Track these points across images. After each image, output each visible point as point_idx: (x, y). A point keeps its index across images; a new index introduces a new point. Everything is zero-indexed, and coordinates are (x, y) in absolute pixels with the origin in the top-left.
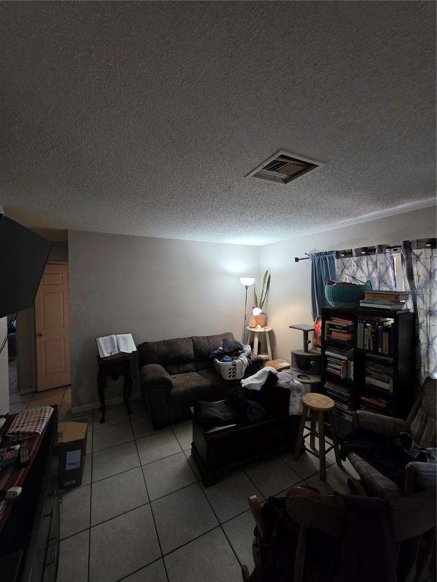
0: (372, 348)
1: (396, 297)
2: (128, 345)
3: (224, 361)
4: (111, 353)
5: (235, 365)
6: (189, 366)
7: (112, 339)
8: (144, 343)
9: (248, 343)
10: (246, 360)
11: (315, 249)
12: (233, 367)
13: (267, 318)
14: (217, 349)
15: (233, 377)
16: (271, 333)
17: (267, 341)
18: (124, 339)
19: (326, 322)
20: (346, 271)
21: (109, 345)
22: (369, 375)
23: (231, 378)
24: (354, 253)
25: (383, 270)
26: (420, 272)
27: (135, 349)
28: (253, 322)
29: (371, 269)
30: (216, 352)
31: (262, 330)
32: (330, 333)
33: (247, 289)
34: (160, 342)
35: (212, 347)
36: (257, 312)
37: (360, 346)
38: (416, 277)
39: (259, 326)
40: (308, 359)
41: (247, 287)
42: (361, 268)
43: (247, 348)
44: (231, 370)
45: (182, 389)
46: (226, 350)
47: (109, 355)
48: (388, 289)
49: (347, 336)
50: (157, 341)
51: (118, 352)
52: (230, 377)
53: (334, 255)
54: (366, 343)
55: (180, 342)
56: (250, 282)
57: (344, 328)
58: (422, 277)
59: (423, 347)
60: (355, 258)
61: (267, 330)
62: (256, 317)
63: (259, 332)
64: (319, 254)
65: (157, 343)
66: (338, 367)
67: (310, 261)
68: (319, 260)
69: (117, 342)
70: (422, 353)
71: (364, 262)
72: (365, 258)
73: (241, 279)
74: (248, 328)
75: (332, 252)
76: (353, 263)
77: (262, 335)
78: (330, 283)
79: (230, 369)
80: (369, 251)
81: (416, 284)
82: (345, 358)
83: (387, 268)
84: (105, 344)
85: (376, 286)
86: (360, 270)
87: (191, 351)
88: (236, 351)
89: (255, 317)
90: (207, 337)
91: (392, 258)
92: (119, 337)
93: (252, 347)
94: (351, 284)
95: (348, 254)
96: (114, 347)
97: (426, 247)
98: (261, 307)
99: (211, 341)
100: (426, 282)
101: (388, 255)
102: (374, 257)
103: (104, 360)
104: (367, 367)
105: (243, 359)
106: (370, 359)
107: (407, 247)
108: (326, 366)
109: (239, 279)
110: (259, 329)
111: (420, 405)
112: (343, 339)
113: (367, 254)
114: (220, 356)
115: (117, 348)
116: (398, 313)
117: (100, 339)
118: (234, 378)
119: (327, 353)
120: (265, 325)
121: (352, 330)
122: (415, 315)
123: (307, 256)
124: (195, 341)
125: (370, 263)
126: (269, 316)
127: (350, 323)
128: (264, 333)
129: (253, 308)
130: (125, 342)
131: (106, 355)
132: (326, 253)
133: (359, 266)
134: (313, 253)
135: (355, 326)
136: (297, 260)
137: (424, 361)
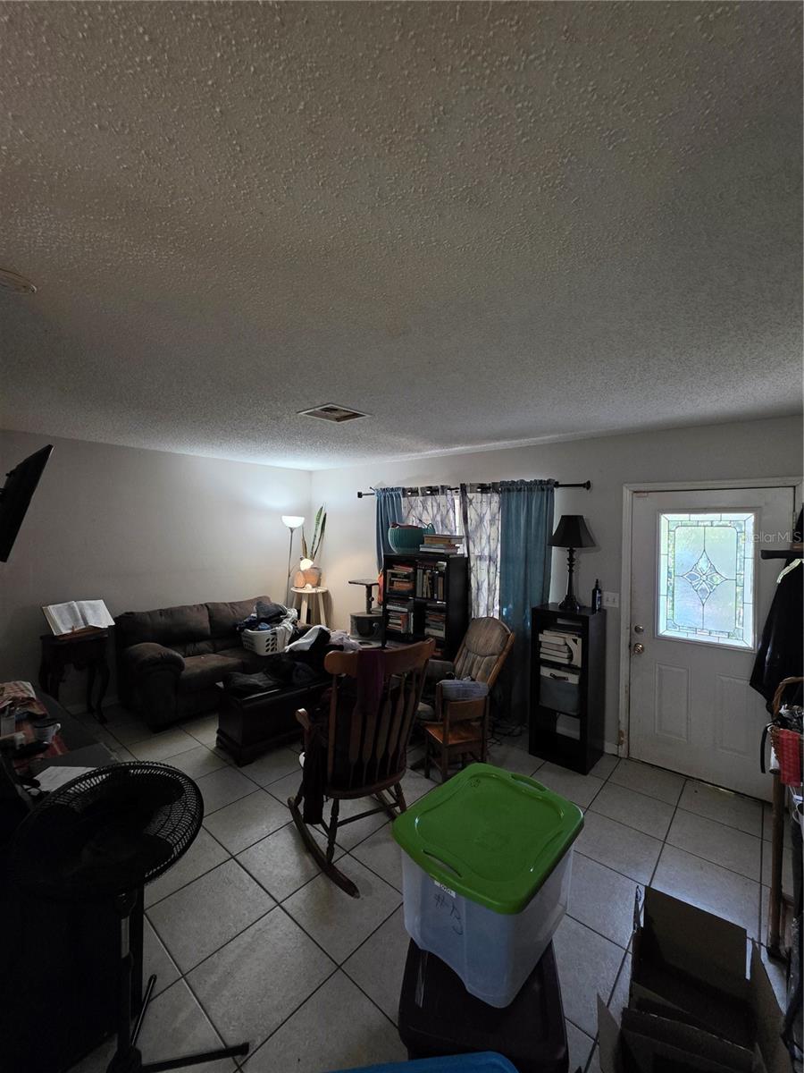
0: (429, 596)
1: (449, 541)
2: (101, 617)
3: (259, 630)
4: (73, 628)
5: (275, 634)
6: (203, 645)
7: (71, 609)
8: (127, 613)
9: (294, 606)
10: (291, 627)
11: (381, 483)
12: (273, 636)
13: (320, 575)
14: (249, 616)
15: (272, 650)
16: (326, 595)
17: (320, 604)
18: (93, 607)
19: (388, 571)
20: (413, 512)
21: (67, 616)
22: (428, 625)
23: (270, 653)
24: (419, 491)
25: (445, 513)
26: (472, 517)
27: (113, 623)
28: (300, 580)
29: (435, 512)
30: (247, 620)
31: (314, 591)
32: (392, 583)
33: (292, 532)
34: (154, 612)
35: (238, 617)
36: (306, 564)
37: (419, 595)
38: (469, 521)
39: (309, 586)
40: (371, 621)
41: (292, 530)
42: (427, 510)
43: (293, 613)
44: (270, 642)
45: (198, 671)
46: (262, 616)
47: (70, 631)
48: (449, 534)
49: (408, 585)
50: (148, 610)
51: (84, 627)
52: (267, 650)
53: (400, 492)
54: (425, 590)
55: (188, 611)
56: (296, 522)
57: (406, 577)
58: (473, 521)
59: (474, 590)
60: (421, 498)
61: (319, 591)
62: (305, 573)
63: (309, 594)
64: (384, 490)
65: (149, 613)
66: (399, 622)
67: (375, 498)
68: (385, 497)
69: (81, 611)
70: (473, 598)
71: (429, 503)
72: (430, 498)
73: (283, 517)
74: (293, 589)
75: (398, 488)
76: (420, 504)
77: (312, 598)
78: (395, 525)
79: (268, 640)
80: (433, 491)
81: (469, 529)
82: (406, 610)
83: (448, 511)
84: (60, 616)
85: (439, 531)
86: (425, 512)
87: (207, 624)
88: (276, 616)
89: (303, 572)
90: (230, 603)
91: (453, 500)
92: (82, 605)
93: (299, 611)
94: (417, 527)
95: (414, 492)
96: (76, 620)
97: (477, 492)
98: (312, 558)
99: (237, 608)
100: (477, 527)
101: (449, 496)
102: (437, 497)
103: (61, 639)
104: (427, 617)
105: (287, 625)
106: (430, 608)
107: (463, 489)
108: (387, 623)
109: (281, 519)
110: (309, 589)
111: (465, 645)
112: (404, 589)
113: (431, 494)
114: (253, 624)
115: (82, 621)
116: (451, 556)
117: (51, 608)
118: (273, 653)
119: (388, 607)
120: (318, 585)
121: (412, 578)
122: (468, 560)
123: (373, 492)
124: (212, 610)
125: (434, 504)
126: (323, 572)
127: (411, 570)
128: (317, 594)
129: (301, 559)
130: (95, 611)
131: (64, 632)
132: (392, 489)
133: (425, 508)
134: (379, 488)
135: (415, 573)
136: (360, 495)
137: (474, 604)
